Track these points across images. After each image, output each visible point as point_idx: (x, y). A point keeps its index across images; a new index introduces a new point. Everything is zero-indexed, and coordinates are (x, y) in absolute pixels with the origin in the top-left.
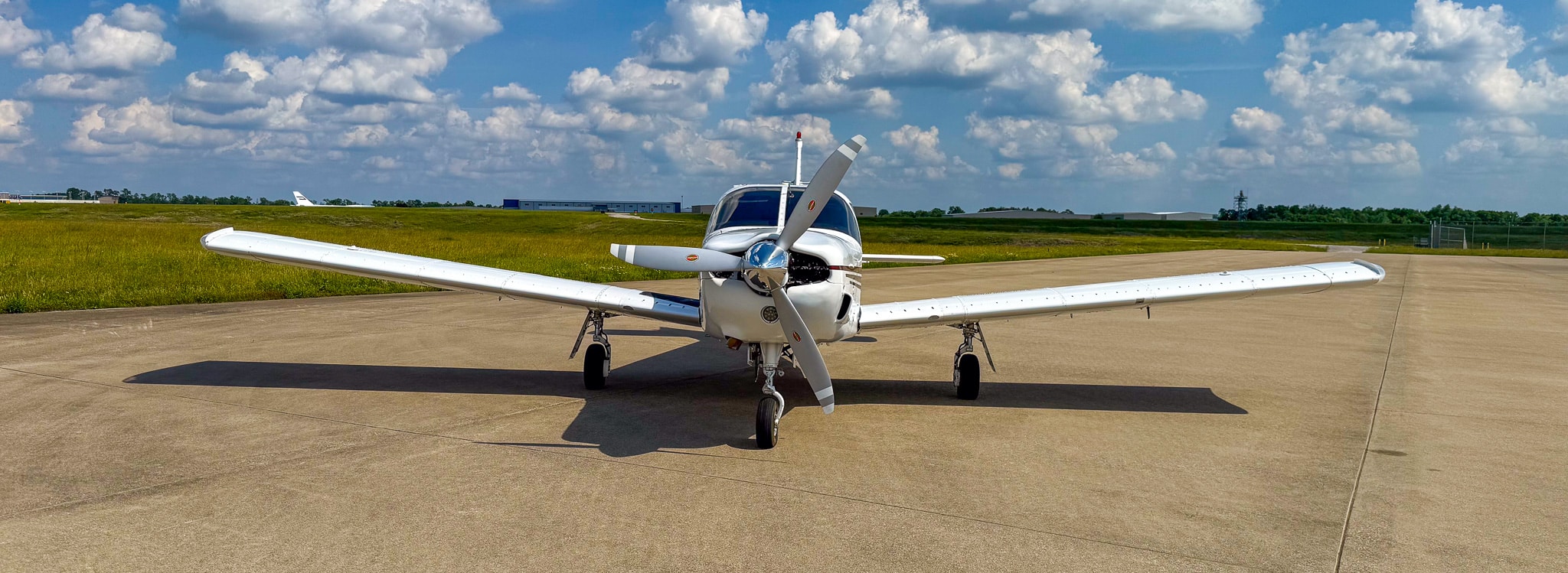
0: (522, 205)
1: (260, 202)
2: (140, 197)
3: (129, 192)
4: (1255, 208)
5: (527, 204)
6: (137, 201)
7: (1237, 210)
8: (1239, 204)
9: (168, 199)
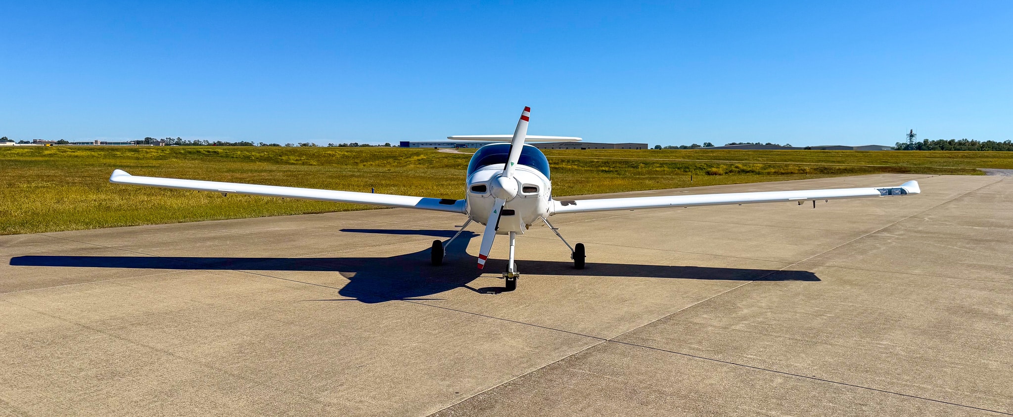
0: (410, 145)
1: (259, 145)
2: (187, 142)
3: (181, 140)
4: (922, 142)
5: (414, 144)
6: (185, 144)
7: (909, 143)
8: (910, 139)
9: (204, 143)
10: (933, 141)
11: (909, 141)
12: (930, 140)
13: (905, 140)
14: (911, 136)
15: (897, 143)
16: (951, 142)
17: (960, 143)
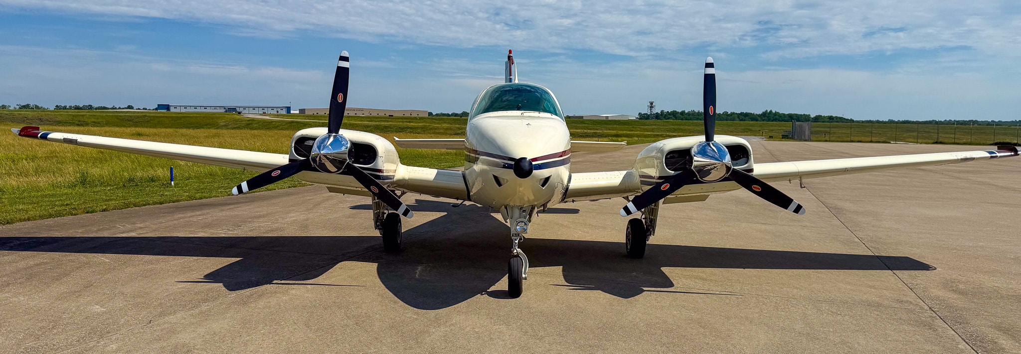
4: (660, 112)
5: (175, 107)
7: (649, 113)
10: (668, 112)
11: (649, 111)
12: (666, 111)
13: (646, 110)
14: (651, 105)
15: (640, 113)
16: (683, 113)
17: (689, 114)
